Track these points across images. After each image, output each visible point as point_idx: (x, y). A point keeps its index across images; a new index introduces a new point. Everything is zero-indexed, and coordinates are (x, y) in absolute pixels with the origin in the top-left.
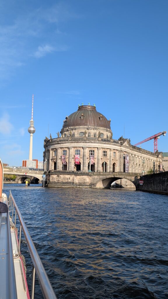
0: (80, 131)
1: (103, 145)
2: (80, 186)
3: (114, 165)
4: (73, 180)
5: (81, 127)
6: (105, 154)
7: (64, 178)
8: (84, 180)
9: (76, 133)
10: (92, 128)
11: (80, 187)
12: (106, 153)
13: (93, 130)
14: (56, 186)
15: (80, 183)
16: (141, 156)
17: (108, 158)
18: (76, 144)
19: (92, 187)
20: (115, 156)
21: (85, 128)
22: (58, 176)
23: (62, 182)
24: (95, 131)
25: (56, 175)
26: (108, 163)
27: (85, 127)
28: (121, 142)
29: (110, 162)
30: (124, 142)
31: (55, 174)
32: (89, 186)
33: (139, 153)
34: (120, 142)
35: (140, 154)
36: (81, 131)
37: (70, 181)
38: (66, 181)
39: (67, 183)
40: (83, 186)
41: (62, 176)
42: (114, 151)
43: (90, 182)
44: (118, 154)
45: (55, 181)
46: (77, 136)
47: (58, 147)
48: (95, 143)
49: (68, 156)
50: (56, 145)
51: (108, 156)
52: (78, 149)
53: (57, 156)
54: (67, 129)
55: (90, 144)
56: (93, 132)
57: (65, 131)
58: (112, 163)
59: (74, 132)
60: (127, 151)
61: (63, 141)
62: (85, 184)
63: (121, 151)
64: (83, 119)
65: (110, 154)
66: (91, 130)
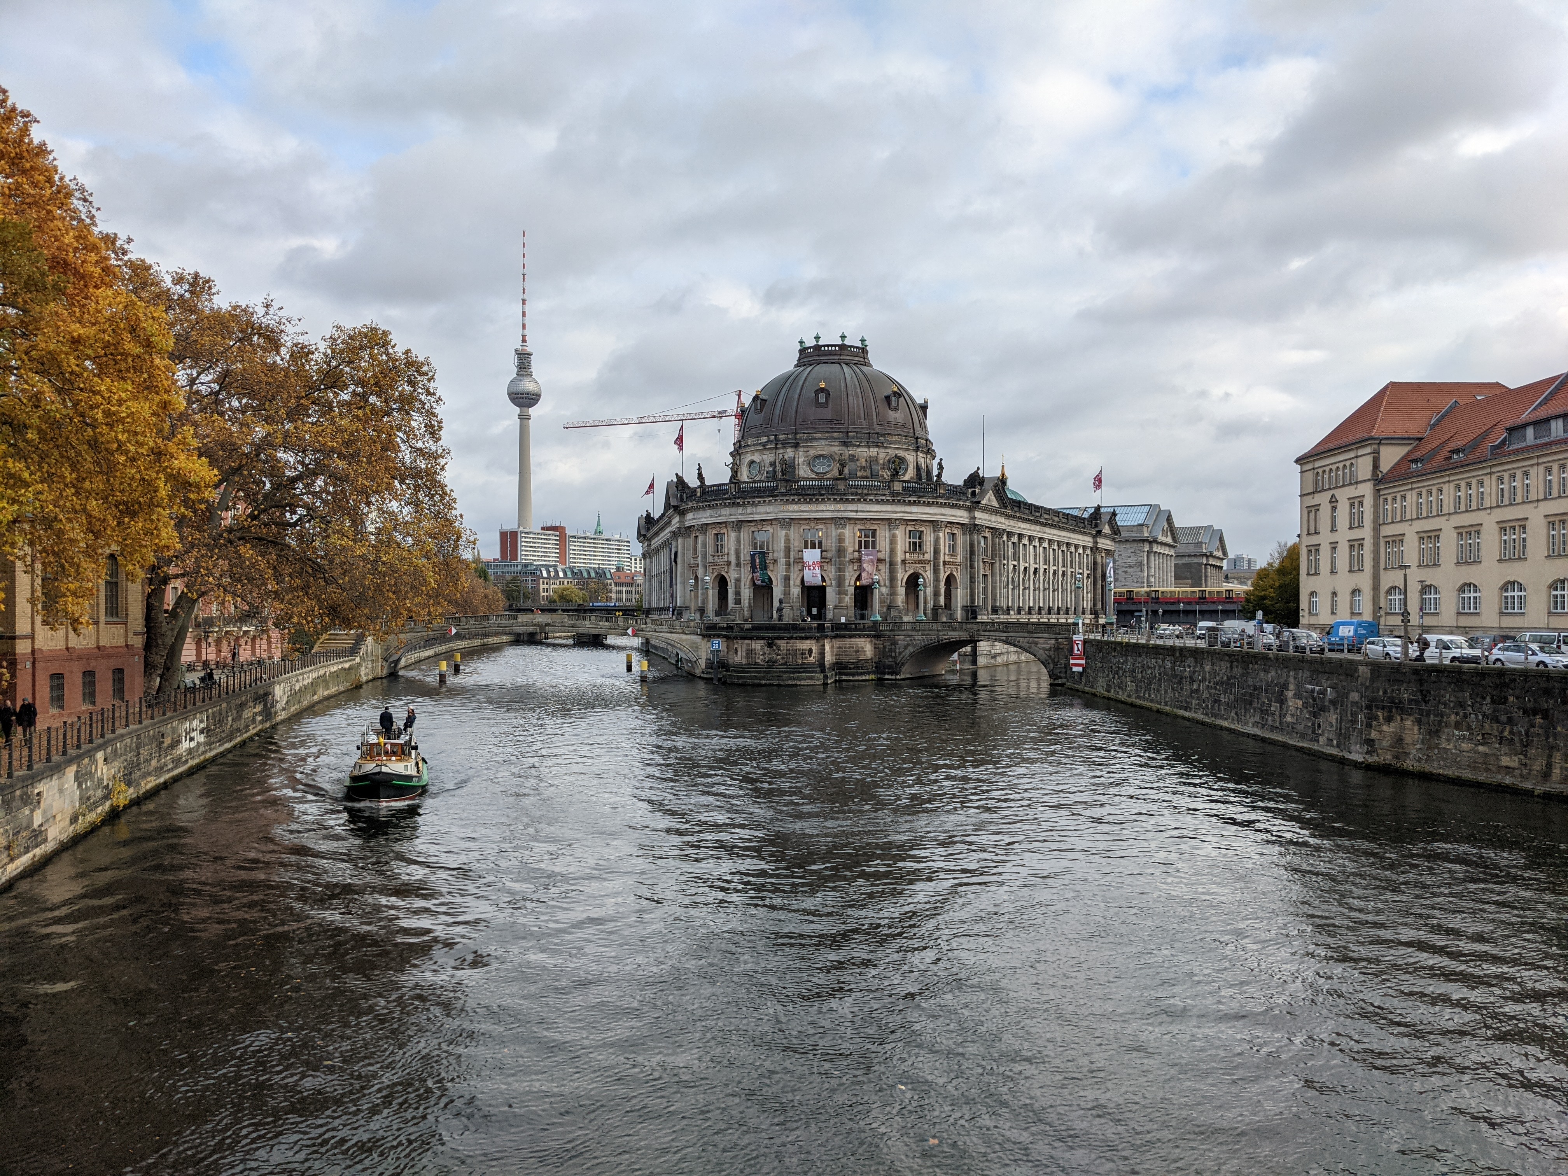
0: (812, 452)
1: (907, 508)
2: (841, 674)
3: (950, 580)
4: (822, 654)
5: (818, 435)
6: (915, 543)
7: (793, 653)
8: (857, 651)
9: (801, 459)
10: (862, 440)
11: (844, 678)
12: (920, 538)
13: (865, 449)
14: (764, 682)
15: (843, 663)
16: (1039, 535)
17: (927, 556)
18: (804, 507)
19: (887, 677)
20: (953, 548)
21: (835, 439)
22: (770, 645)
23: (783, 664)
24: (874, 451)
25: (762, 642)
26: (928, 574)
27: (835, 435)
28: (973, 494)
29: (936, 571)
30: (983, 493)
31: (758, 638)
32: (874, 673)
33: (1033, 527)
34: (970, 491)
35: (1038, 528)
36: (820, 453)
37: (811, 660)
38: (800, 661)
39: (805, 668)
40: (853, 675)
41: (782, 643)
42: (948, 530)
43: (876, 659)
44: (960, 539)
45: (758, 661)
46: (803, 471)
47: (733, 518)
48: (877, 502)
49: (776, 555)
50: (726, 511)
51: (929, 547)
52: (813, 525)
53: (732, 552)
54: (764, 445)
55: (861, 507)
56: (863, 453)
57: (752, 449)
58: (943, 576)
59: (791, 455)
60: (994, 525)
61: (754, 497)
62: (858, 666)
63: (972, 528)
64: (825, 405)
65: (937, 540)
66: (859, 446)
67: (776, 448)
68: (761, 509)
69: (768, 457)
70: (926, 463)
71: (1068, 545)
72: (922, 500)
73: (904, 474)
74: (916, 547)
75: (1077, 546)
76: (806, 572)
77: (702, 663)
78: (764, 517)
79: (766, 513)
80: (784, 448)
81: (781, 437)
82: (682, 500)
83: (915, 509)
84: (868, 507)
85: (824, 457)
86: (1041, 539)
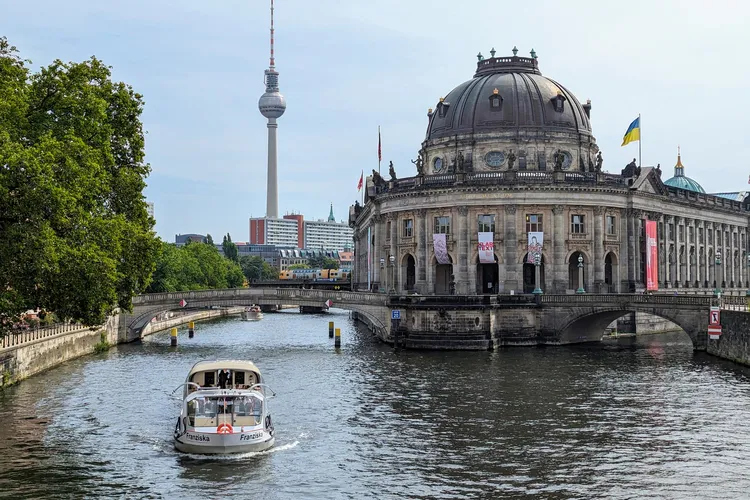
0: (488, 150)
1: (570, 196)
2: (506, 340)
3: (610, 259)
4: (488, 323)
5: (492, 135)
6: (577, 226)
7: (462, 322)
8: (521, 320)
9: (477, 155)
10: (530, 138)
11: (509, 343)
12: (581, 221)
13: (534, 145)
14: (436, 347)
15: (507, 331)
17: (588, 237)
18: (479, 196)
19: (548, 343)
20: (612, 230)
21: (507, 138)
22: (442, 315)
23: (453, 331)
24: (541, 147)
25: (435, 312)
26: (590, 254)
27: (508, 134)
28: (630, 182)
29: (596, 250)
30: (640, 181)
31: (432, 309)
32: (536, 339)
34: (627, 180)
36: (494, 149)
37: (478, 327)
38: (468, 329)
39: (472, 335)
40: (517, 341)
41: (453, 314)
42: (607, 214)
43: (538, 328)
44: (620, 222)
45: (433, 328)
46: (479, 165)
47: (418, 207)
48: (543, 190)
49: (454, 237)
50: (413, 201)
51: (589, 230)
52: (486, 211)
53: (418, 235)
54: (446, 144)
55: (528, 194)
56: (533, 149)
57: (436, 147)
58: (603, 254)
59: (469, 151)
60: (651, 209)
61: (436, 188)
62: (522, 333)
63: (631, 212)
64: (499, 108)
65: (596, 223)
66: (527, 143)
67: (457, 146)
68: (441, 198)
69: (450, 155)
70: (588, 156)
71: (724, 226)
72: (583, 188)
73: (569, 166)
74: (578, 229)
75: (732, 227)
76: (480, 252)
77: (388, 330)
78: (445, 205)
79: (446, 201)
80: (463, 146)
81: (461, 137)
82: (377, 192)
83: (576, 196)
84: (534, 195)
85: (498, 153)
86: (697, 222)
